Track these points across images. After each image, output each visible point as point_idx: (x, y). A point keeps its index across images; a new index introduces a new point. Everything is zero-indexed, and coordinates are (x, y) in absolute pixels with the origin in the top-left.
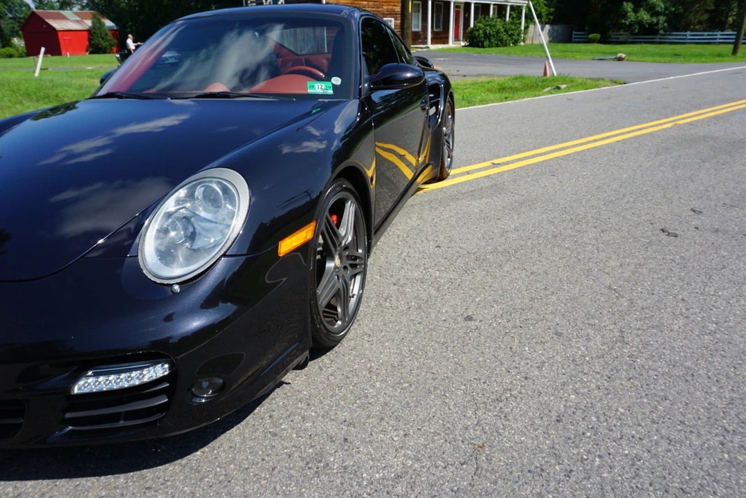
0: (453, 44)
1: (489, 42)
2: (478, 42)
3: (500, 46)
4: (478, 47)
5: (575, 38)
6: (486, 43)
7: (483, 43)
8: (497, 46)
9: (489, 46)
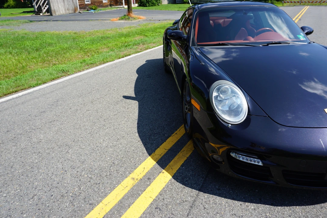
0: (133, 5)
1: (149, 4)
2: (144, 4)
3: (153, 6)
4: (144, 6)
5: (177, 2)
6: (147, 5)
7: (146, 4)
8: (152, 6)
9: (149, 6)
